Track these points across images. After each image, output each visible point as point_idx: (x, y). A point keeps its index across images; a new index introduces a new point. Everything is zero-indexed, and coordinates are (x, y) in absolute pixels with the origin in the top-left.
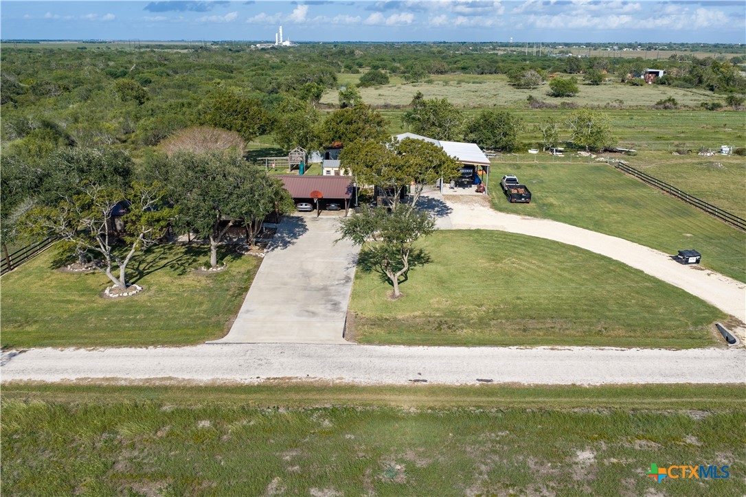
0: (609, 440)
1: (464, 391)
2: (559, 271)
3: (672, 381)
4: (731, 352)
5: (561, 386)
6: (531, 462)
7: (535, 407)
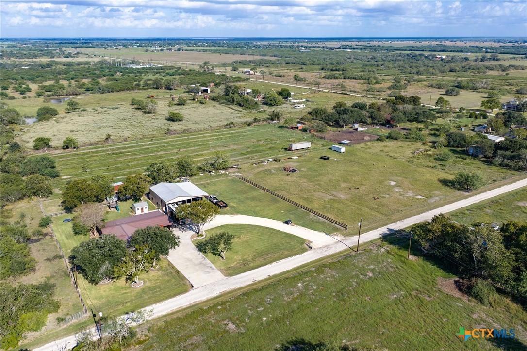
0: (302, 280)
1: (265, 280)
2: (259, 237)
3: (305, 262)
4: (312, 251)
5: (285, 271)
6: (291, 289)
7: (283, 278)
